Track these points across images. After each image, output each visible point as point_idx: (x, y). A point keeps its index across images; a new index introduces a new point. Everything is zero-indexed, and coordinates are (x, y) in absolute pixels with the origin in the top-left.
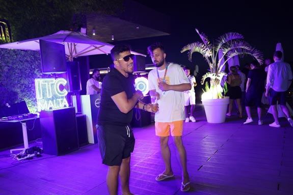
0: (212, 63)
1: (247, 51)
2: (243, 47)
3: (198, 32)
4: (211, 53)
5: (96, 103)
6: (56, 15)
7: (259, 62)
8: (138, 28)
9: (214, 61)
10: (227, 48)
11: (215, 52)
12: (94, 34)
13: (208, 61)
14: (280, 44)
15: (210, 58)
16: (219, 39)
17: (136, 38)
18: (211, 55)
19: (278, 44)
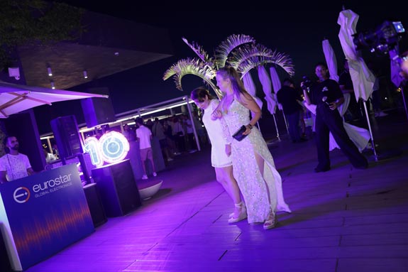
1: (266, 58)
2: (258, 55)
3: (186, 41)
4: (214, 72)
5: (15, 197)
7: (288, 71)
8: (117, 53)
10: (237, 61)
12: (50, 75)
13: (213, 85)
14: (327, 41)
15: (214, 81)
16: (221, 49)
17: (123, 70)
18: (215, 75)
19: (323, 42)
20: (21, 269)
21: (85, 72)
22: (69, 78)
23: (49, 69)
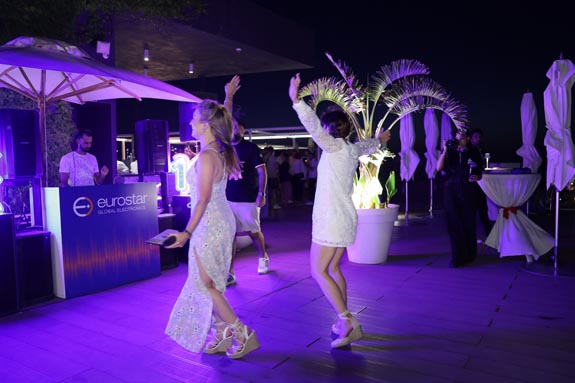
0: (363, 127)
1: (437, 102)
4: (361, 105)
5: (75, 207)
6: (33, 9)
8: (239, 49)
9: (368, 124)
10: (395, 96)
11: (371, 104)
12: (146, 59)
13: (355, 122)
14: (530, 94)
15: (359, 116)
16: (378, 76)
18: (361, 110)
20: (64, 297)
21: (191, 66)
22: (169, 68)
23: (146, 51)
